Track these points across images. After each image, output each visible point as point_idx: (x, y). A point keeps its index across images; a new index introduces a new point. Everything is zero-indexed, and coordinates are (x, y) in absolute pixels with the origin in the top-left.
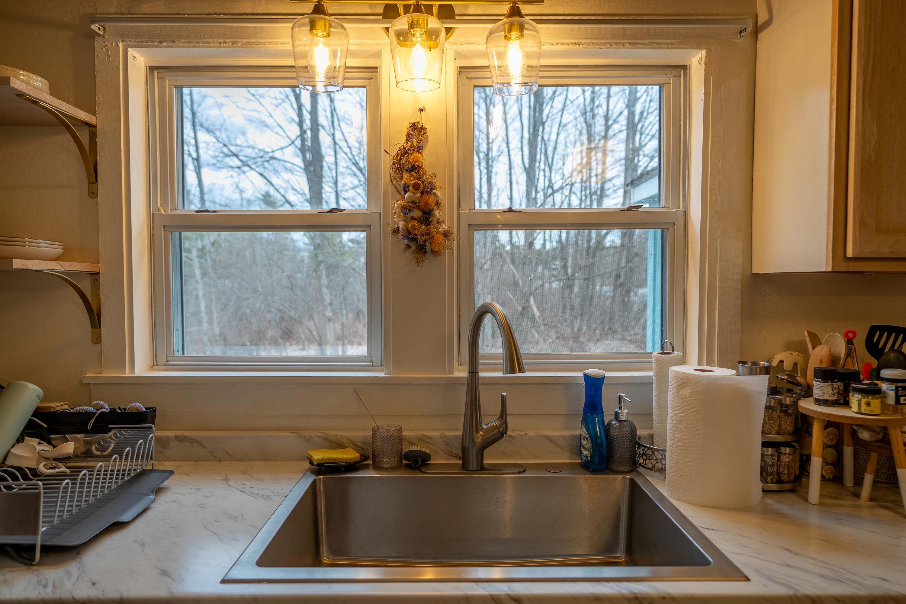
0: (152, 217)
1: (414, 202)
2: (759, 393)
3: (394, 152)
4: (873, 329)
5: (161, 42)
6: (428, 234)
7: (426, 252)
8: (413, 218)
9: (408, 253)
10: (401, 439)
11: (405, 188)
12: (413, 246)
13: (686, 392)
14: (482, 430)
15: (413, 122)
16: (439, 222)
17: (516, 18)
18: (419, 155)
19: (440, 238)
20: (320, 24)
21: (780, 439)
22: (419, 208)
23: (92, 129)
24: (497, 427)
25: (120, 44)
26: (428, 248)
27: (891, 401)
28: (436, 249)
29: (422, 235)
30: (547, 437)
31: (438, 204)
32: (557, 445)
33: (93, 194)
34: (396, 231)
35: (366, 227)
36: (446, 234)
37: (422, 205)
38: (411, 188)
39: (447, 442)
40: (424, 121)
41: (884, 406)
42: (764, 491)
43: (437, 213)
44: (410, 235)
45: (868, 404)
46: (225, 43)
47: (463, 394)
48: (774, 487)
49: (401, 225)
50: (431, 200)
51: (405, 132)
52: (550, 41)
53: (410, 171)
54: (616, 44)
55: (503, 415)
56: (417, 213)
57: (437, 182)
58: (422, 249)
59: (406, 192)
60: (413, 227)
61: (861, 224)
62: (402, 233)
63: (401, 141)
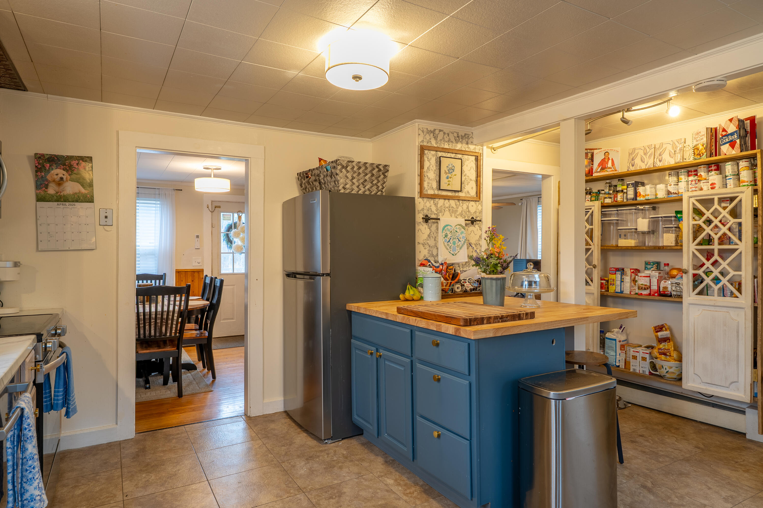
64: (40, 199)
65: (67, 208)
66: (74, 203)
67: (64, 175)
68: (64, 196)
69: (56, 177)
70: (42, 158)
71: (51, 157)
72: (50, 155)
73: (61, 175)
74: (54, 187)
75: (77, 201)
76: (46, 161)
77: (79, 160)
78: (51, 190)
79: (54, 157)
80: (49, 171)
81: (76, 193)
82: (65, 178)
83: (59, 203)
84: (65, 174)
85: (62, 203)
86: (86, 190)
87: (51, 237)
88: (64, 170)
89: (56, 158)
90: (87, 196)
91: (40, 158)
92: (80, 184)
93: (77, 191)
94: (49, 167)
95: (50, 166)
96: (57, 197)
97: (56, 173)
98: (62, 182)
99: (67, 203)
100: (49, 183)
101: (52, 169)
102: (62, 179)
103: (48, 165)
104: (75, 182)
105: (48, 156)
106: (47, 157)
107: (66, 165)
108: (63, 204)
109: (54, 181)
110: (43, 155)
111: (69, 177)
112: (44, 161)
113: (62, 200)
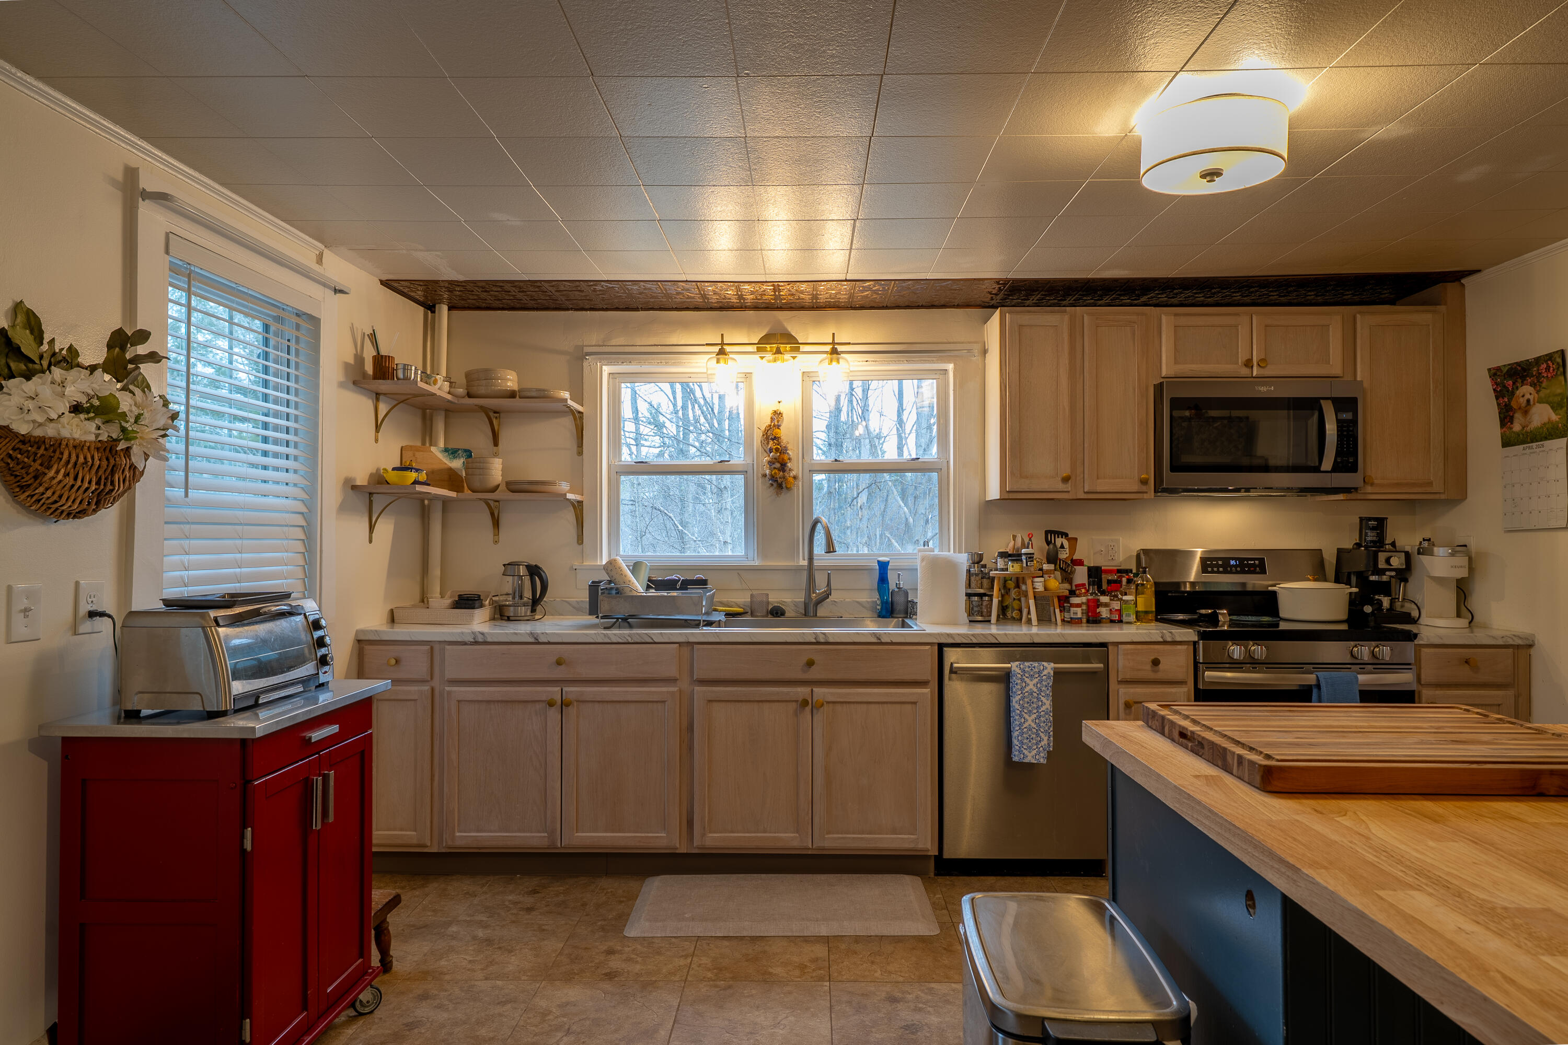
0: (609, 466)
1: (776, 459)
2: (962, 563)
3: (763, 429)
4: (1047, 532)
5: (623, 363)
6: (784, 477)
7: (782, 488)
8: (775, 468)
9: (772, 489)
10: (768, 603)
11: (770, 450)
12: (775, 484)
13: (924, 563)
14: (816, 593)
15: (776, 409)
16: (790, 470)
17: (835, 356)
18: (778, 430)
19: (791, 480)
20: (722, 361)
21: (982, 591)
22: (778, 462)
23: (581, 415)
24: (825, 591)
25: (598, 364)
26: (784, 486)
27: (1025, 565)
28: (789, 487)
29: (780, 478)
30: (858, 602)
31: (790, 459)
32: (863, 607)
33: (580, 453)
34: (764, 475)
35: (744, 472)
36: (795, 478)
37: (780, 460)
38: (774, 450)
39: (796, 604)
40: (782, 408)
41: (1022, 567)
42: (970, 621)
43: (789, 465)
44: (773, 478)
45: (1013, 566)
46: (661, 362)
47: (804, 575)
48: (980, 618)
49: (768, 472)
50: (786, 457)
51: (770, 416)
52: (859, 360)
53: (773, 439)
54: (898, 361)
55: (829, 584)
56: (778, 465)
57: (789, 447)
58: (780, 486)
59: (771, 453)
60: (775, 473)
61: (1012, 473)
62: (768, 476)
63: (768, 422)
64: (1506, 443)
65: (1534, 452)
66: (1542, 443)
67: (1531, 394)
68: (1531, 432)
69: (1521, 400)
70: (1498, 373)
71: (1511, 369)
72: (1509, 365)
73: (1527, 396)
74: (1521, 419)
75: (1546, 439)
76: (1506, 376)
77: (1547, 361)
78: (1517, 427)
79: (1515, 368)
80: (1513, 393)
81: (1545, 424)
82: (1531, 398)
83: (1525, 446)
84: (1532, 392)
85: (1528, 445)
86: (1556, 415)
87: (1516, 506)
88: (1531, 386)
89: (1519, 368)
90: (1558, 426)
91: (1495, 374)
92: (1549, 405)
93: (1546, 420)
94: (1513, 385)
95: (1514, 383)
96: (1523, 435)
97: (1522, 394)
98: (1528, 407)
99: (1534, 445)
100: (1514, 413)
101: (1517, 388)
102: (1528, 401)
103: (1511, 382)
104: (1544, 403)
105: (1507, 368)
106: (1505, 370)
107: (1533, 376)
108: (1529, 448)
109: (1520, 408)
110: (1498, 369)
111: (1536, 395)
112: (1503, 378)
113: (1529, 440)
